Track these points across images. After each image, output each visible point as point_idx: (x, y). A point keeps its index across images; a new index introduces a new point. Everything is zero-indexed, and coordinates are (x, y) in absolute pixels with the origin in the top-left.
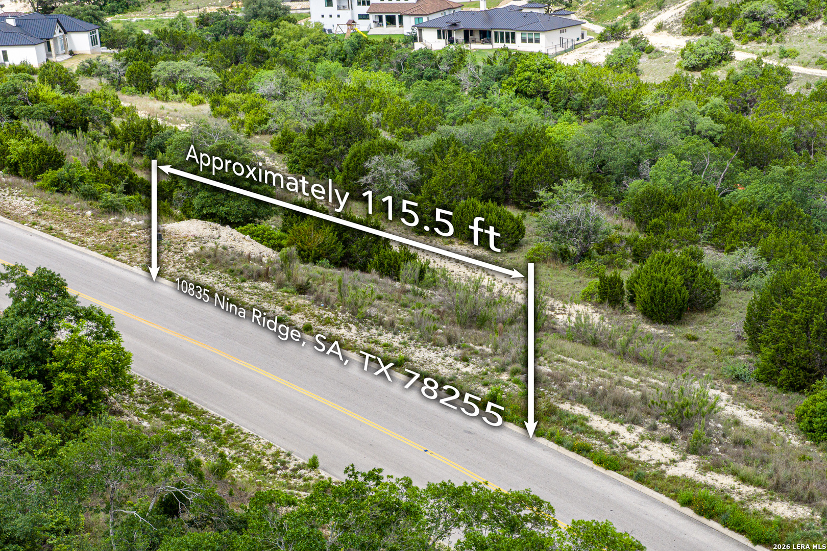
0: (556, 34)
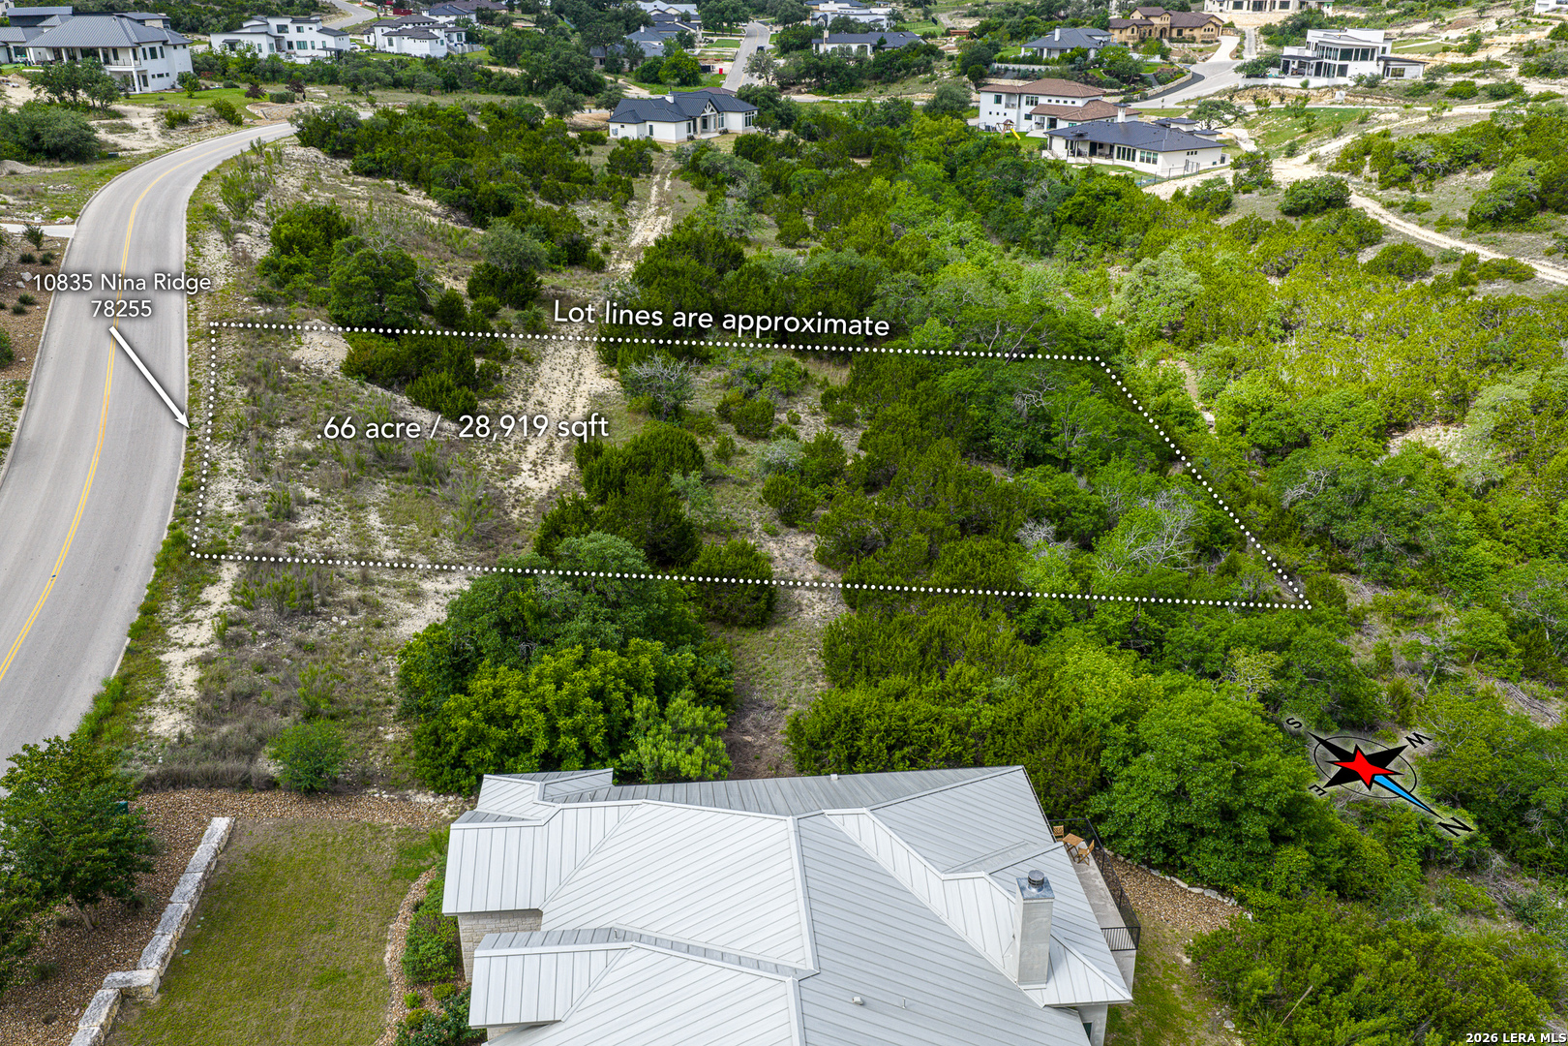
0: (1182, 157)
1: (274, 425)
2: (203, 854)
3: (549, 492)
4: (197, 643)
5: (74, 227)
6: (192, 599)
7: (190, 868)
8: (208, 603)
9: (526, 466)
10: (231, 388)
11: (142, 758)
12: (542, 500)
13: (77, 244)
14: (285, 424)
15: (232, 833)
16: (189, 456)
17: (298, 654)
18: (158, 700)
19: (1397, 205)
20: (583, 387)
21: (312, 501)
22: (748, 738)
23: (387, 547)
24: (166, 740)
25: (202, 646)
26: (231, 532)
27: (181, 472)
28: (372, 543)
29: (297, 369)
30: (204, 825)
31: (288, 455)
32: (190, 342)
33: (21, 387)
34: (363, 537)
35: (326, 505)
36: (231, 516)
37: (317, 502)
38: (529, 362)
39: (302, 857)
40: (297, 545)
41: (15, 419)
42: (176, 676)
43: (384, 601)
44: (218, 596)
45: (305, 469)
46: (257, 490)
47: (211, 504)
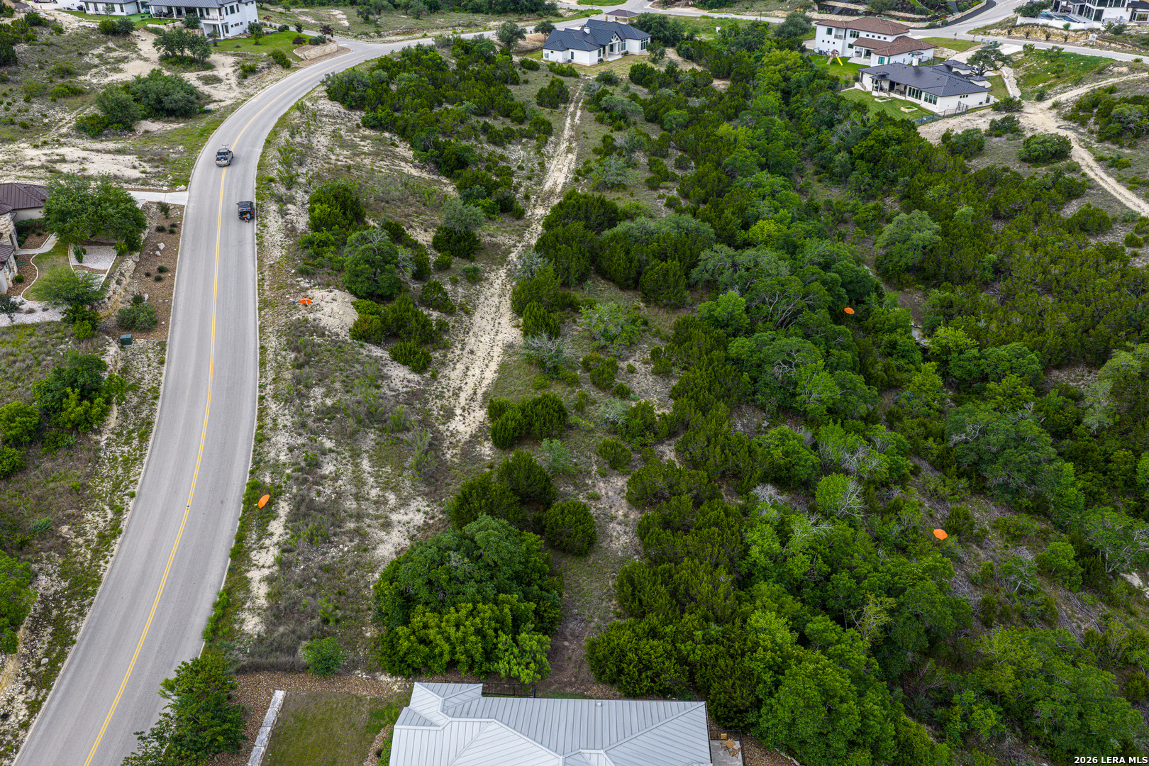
0: (955, 99)
1: (308, 387)
2: (271, 715)
3: (471, 436)
4: (267, 565)
5: (186, 194)
6: (264, 533)
7: (264, 724)
8: (272, 534)
9: (458, 411)
10: (284, 353)
11: (239, 649)
12: (466, 443)
13: (190, 211)
14: (316, 384)
15: (286, 701)
16: (261, 411)
17: (320, 573)
18: (246, 606)
19: (1106, 160)
20: (500, 337)
21: (331, 451)
22: (566, 644)
23: (372, 487)
24: (251, 636)
25: (269, 567)
26: (284, 478)
27: (256, 425)
28: (364, 484)
29: (323, 335)
30: (271, 695)
31: (317, 411)
32: (260, 309)
33: (163, 345)
34: (358, 481)
35: (338, 453)
36: (284, 464)
37: (333, 451)
38: (467, 313)
39: (320, 717)
40: (321, 488)
41: (161, 374)
42: (255, 589)
43: (368, 530)
44: (277, 527)
45: (327, 423)
46: (299, 442)
47: (272, 454)
